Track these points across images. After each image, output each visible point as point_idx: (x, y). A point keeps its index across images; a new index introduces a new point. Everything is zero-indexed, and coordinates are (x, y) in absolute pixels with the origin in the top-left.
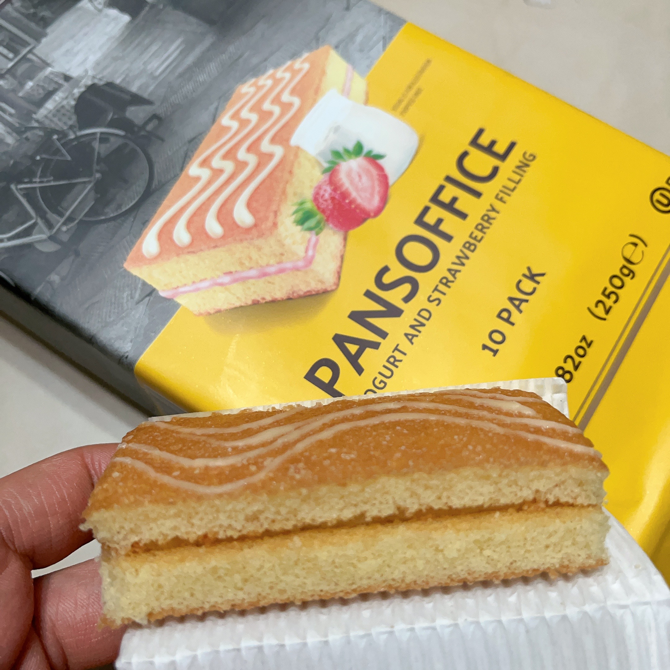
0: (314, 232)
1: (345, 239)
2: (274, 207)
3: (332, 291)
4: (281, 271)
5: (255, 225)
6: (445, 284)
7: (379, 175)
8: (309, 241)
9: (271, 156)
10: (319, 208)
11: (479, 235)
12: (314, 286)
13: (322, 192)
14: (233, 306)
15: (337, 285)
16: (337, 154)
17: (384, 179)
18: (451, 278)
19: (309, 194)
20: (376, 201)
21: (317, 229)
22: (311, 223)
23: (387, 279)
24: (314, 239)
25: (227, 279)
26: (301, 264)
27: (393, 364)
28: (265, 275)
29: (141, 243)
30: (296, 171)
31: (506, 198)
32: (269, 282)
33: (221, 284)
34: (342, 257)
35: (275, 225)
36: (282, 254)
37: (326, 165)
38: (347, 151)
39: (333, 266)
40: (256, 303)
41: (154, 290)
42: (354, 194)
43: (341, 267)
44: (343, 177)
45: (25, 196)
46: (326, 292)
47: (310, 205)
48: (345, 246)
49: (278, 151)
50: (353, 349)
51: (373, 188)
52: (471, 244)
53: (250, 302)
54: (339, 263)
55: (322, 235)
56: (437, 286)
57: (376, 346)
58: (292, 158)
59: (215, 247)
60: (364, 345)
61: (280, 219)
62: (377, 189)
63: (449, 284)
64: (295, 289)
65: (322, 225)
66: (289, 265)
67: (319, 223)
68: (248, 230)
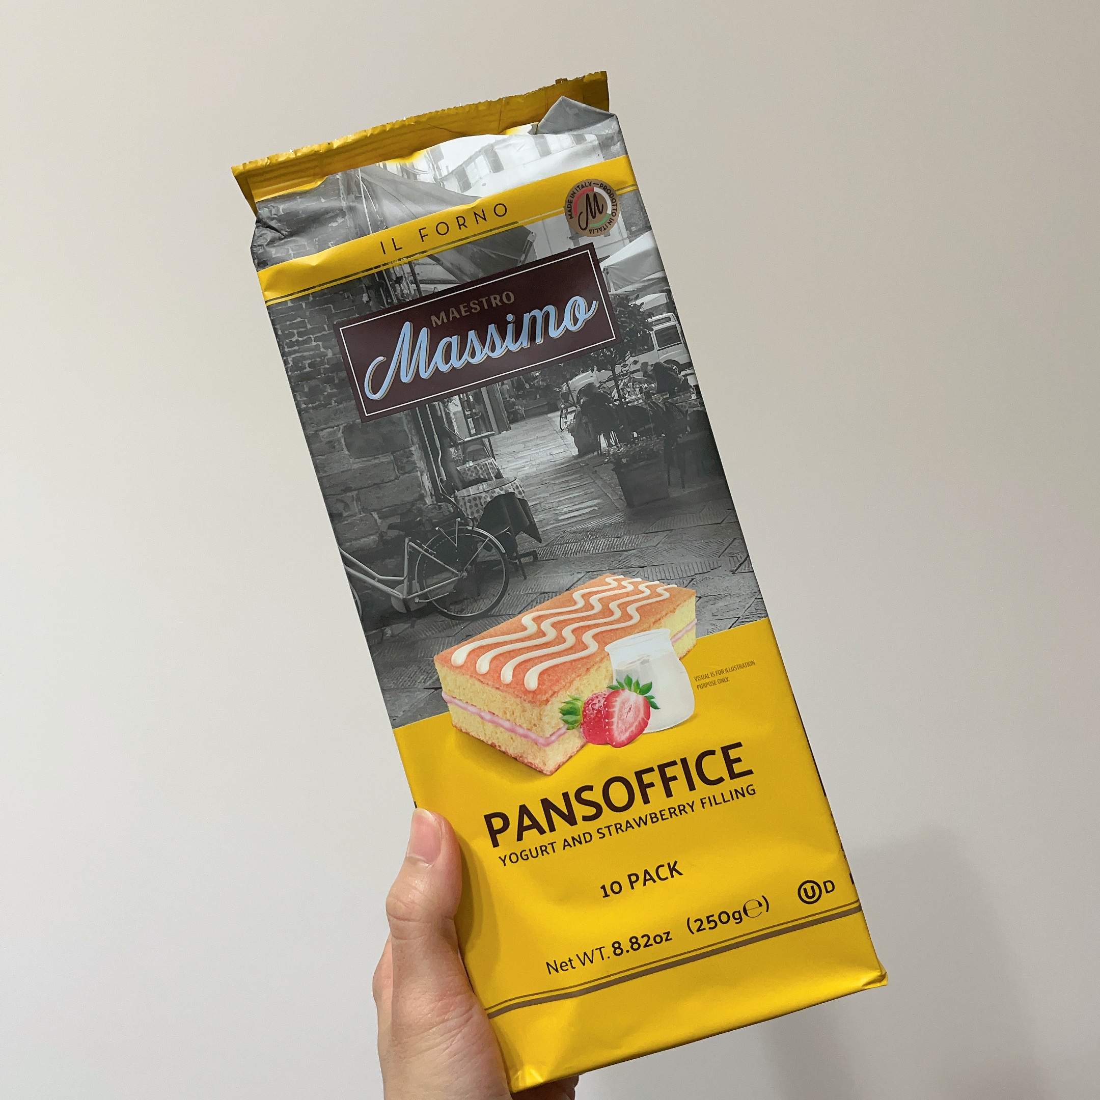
0: (567, 726)
1: (582, 747)
2: (556, 688)
3: (546, 775)
4: (526, 736)
5: (534, 692)
6: (617, 829)
7: (643, 719)
8: (560, 729)
9: (586, 647)
10: (584, 711)
11: (667, 815)
12: (537, 762)
13: (596, 701)
14: (477, 737)
15: (552, 773)
16: (629, 681)
17: (644, 724)
18: (624, 828)
19: (586, 696)
20: (624, 737)
21: (570, 725)
22: (570, 718)
23: (585, 795)
24: (564, 730)
25: (488, 716)
26: (541, 741)
27: (542, 851)
28: (513, 731)
29: (455, 650)
30: (592, 671)
31: (707, 805)
32: (512, 738)
33: (482, 718)
34: (571, 757)
35: (547, 701)
36: (535, 725)
37: (615, 683)
38: (638, 683)
39: (560, 759)
40: (493, 746)
41: (441, 688)
42: (615, 720)
43: (564, 763)
44: (618, 702)
45: (410, 554)
46: (541, 772)
47: (580, 705)
48: (578, 751)
49: (593, 647)
50: (527, 822)
51: (631, 726)
52: (656, 817)
53: (490, 743)
54: (565, 760)
55: (570, 732)
56: (611, 826)
57: (542, 831)
58: (597, 659)
59: (498, 688)
60: (535, 825)
61: (553, 700)
62: (633, 728)
63: (619, 830)
64: (524, 756)
65: (576, 725)
66: (533, 736)
67: (576, 722)
68: (527, 692)
